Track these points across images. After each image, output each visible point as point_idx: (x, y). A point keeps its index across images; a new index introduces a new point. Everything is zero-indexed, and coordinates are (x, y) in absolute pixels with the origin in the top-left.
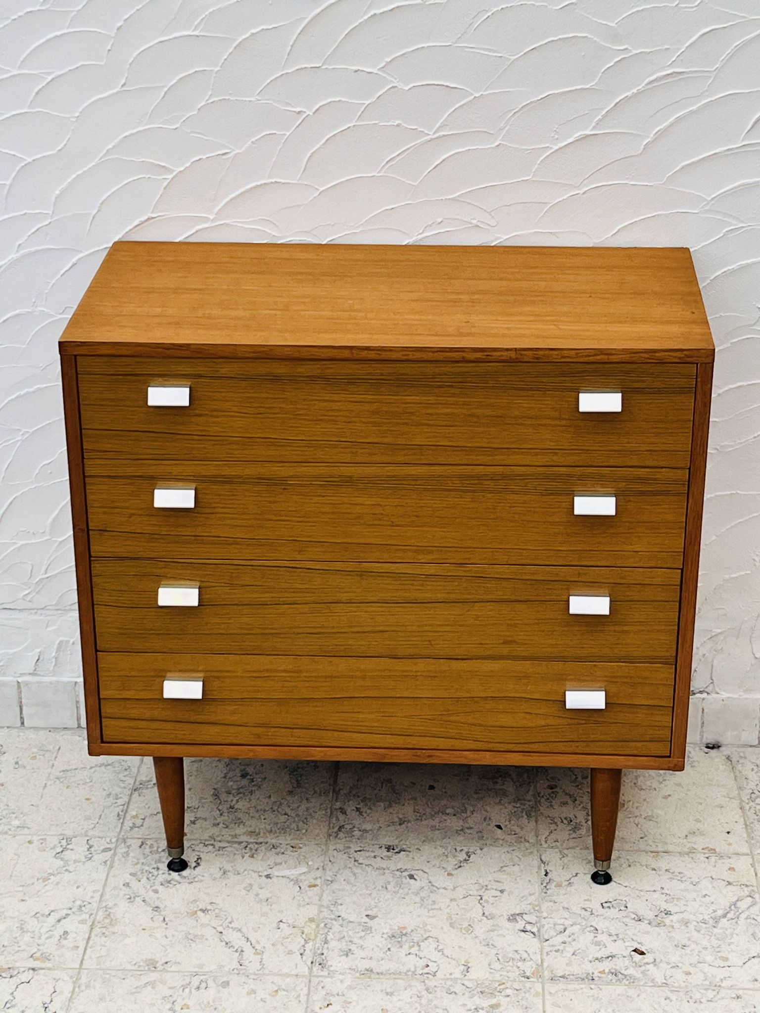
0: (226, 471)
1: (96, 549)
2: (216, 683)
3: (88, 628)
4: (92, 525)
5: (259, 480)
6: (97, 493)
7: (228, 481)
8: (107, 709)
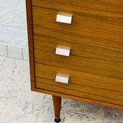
0: (84, 12)
1: (35, 31)
2: (73, 79)
3: (32, 55)
4: (34, 23)
5: (97, 17)
6: (36, 12)
7: (85, 15)
8: (37, 80)
